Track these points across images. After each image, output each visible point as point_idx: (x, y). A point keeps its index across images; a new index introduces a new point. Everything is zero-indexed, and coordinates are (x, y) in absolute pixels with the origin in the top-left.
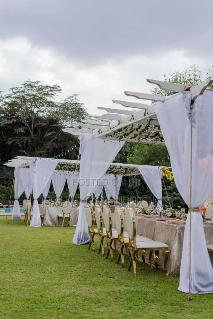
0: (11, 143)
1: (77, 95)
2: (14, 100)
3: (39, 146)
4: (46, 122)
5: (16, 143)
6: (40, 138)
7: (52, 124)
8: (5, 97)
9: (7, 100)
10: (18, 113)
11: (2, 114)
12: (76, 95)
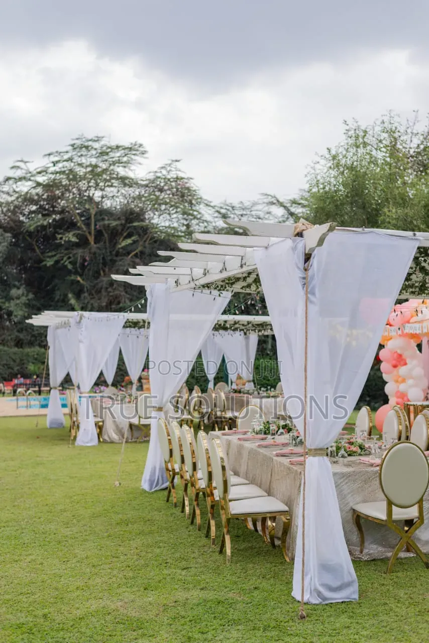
0: (52, 263)
1: (179, 161)
2: (53, 177)
3: (107, 267)
4: (119, 219)
5: (62, 262)
6: (108, 251)
7: (131, 222)
8: (35, 172)
9: (41, 179)
10: (63, 203)
11: (31, 206)
12: (176, 161)
